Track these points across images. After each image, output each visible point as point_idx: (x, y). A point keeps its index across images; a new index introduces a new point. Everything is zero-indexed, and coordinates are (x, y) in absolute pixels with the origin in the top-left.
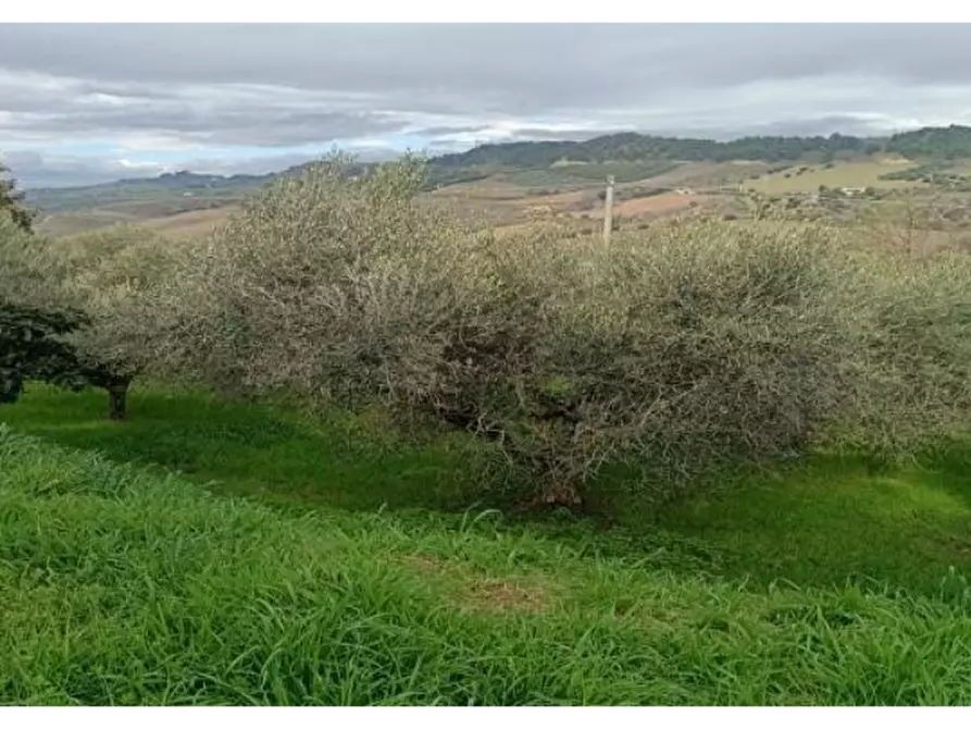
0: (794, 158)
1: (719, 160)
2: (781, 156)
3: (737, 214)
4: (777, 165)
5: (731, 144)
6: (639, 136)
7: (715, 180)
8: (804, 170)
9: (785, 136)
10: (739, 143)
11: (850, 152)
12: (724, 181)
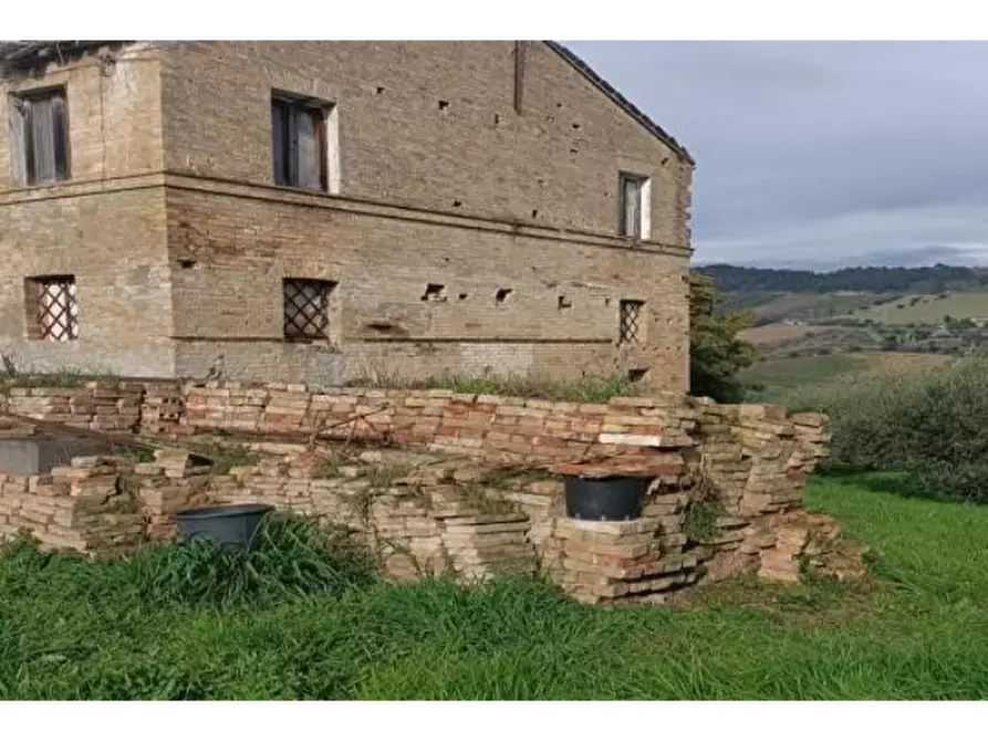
0: (905, 288)
1: (822, 290)
2: (890, 287)
3: (863, 346)
4: (885, 295)
5: (831, 275)
6: (730, 268)
7: (822, 311)
8: (916, 300)
9: (890, 267)
10: (840, 274)
11: (964, 284)
12: (832, 312)
